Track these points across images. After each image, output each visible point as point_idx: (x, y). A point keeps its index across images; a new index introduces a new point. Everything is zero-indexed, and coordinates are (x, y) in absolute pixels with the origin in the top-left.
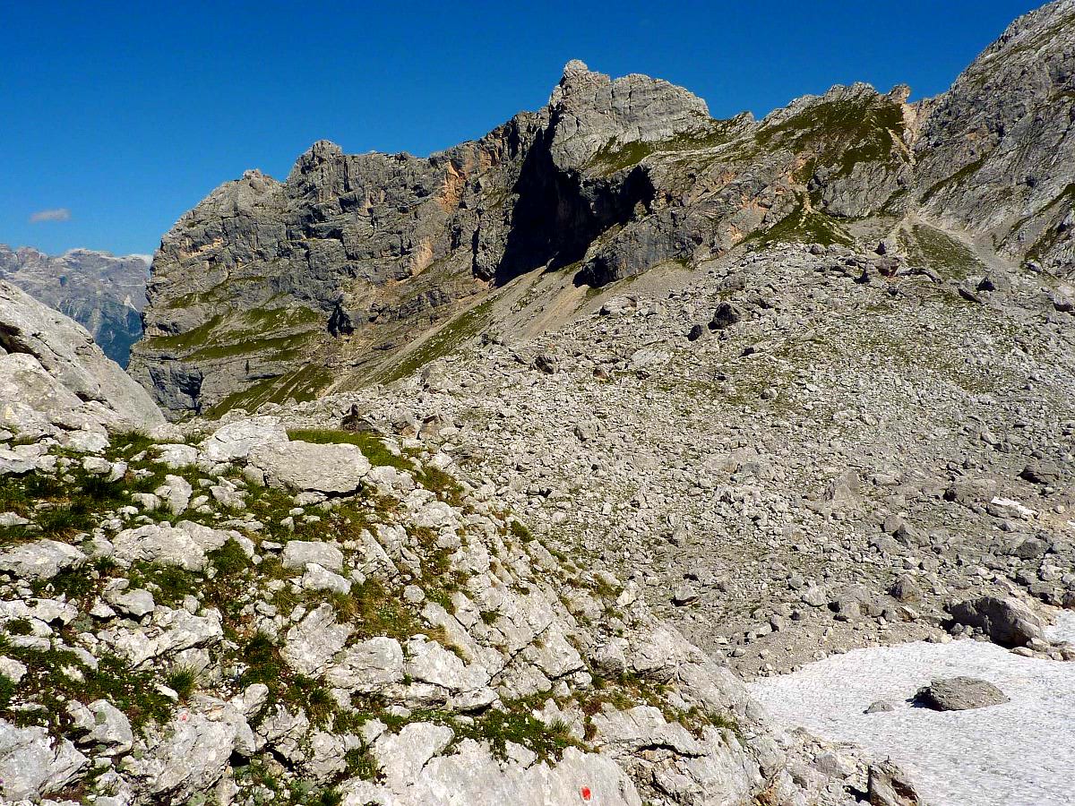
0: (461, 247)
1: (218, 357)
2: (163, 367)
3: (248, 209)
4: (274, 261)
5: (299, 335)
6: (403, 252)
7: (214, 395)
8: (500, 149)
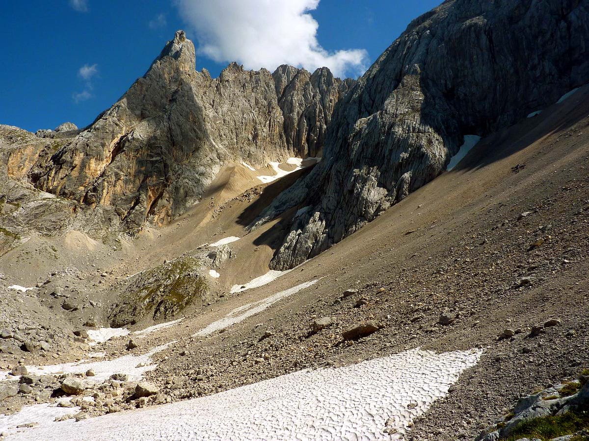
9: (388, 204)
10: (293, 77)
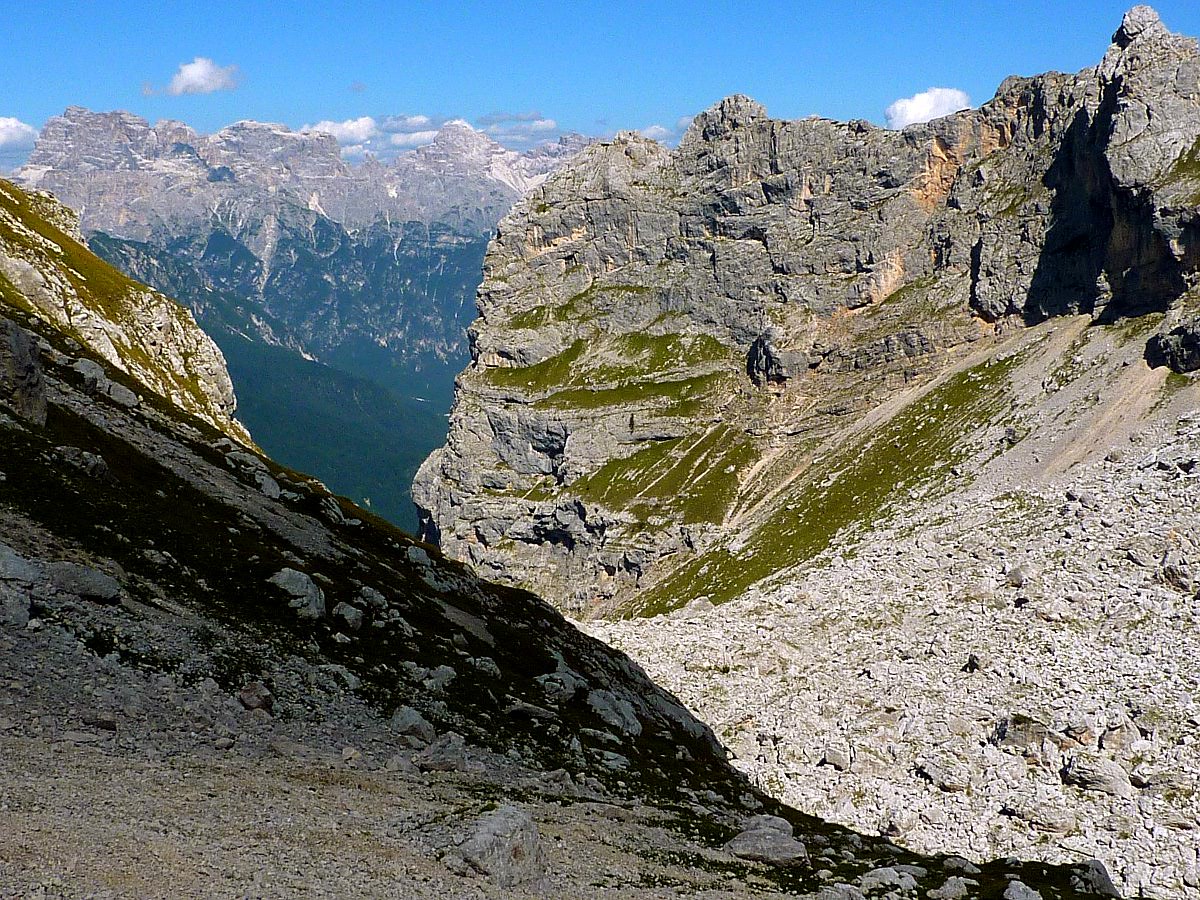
0: (950, 269)
1: (588, 406)
2: (508, 413)
3: (625, 189)
4: (660, 265)
5: (701, 378)
6: (859, 268)
7: (585, 461)
8: (1012, 125)
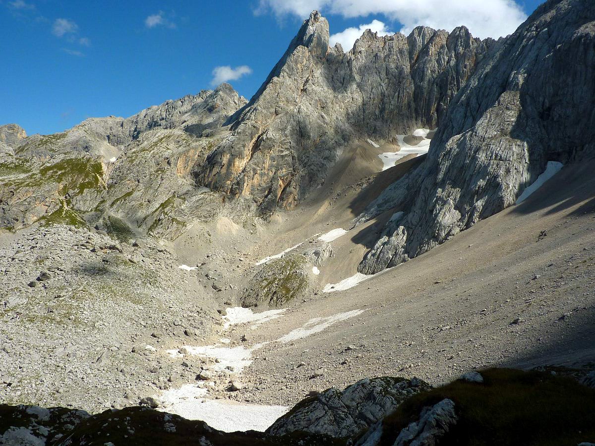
9: (458, 229)
10: (428, 40)
